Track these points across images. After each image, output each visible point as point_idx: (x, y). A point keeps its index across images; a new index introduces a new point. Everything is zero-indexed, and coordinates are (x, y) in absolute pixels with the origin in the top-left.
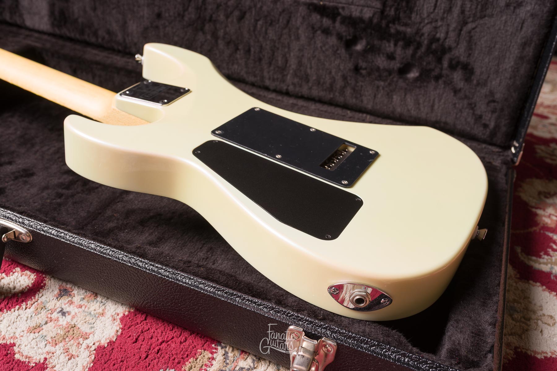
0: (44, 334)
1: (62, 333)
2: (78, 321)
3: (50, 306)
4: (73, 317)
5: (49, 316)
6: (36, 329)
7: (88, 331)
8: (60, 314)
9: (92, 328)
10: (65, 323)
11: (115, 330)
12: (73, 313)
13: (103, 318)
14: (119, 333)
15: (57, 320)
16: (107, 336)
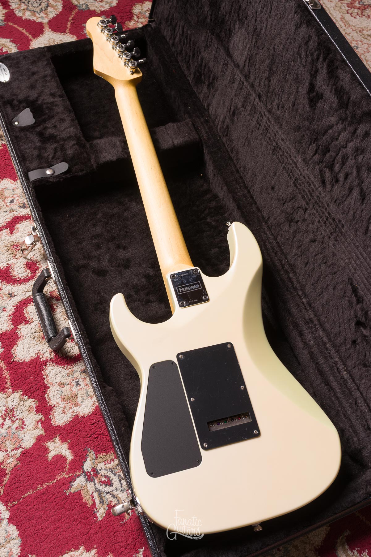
0: (63, 391)
1: (70, 395)
2: (80, 394)
3: (76, 375)
4: (79, 390)
5: (72, 381)
6: (62, 385)
7: (80, 403)
8: (76, 383)
9: (82, 402)
10: (74, 390)
11: (89, 412)
12: (81, 387)
13: (90, 400)
14: (90, 414)
15: (73, 386)
16: (84, 412)
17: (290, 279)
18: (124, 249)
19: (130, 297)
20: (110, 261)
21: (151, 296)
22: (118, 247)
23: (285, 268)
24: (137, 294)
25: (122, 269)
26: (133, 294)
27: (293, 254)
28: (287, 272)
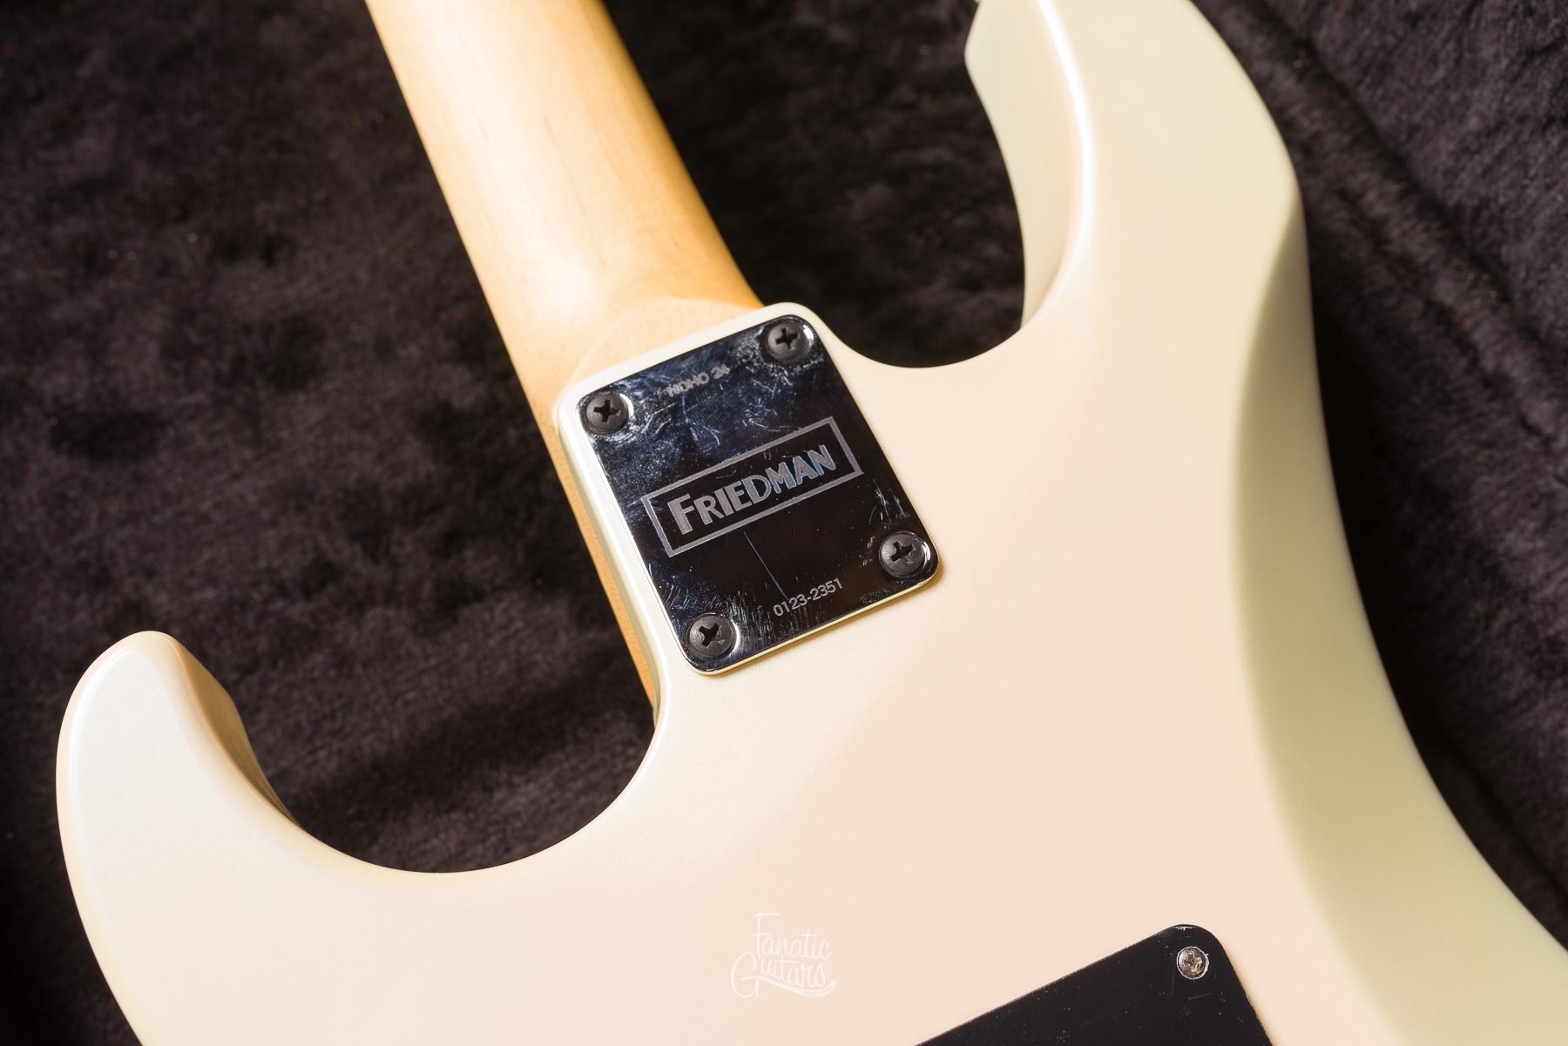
17: (1442, 316)
18: (269, 255)
19: (323, 584)
20: (176, 352)
21: (469, 554)
22: (229, 250)
23: (1394, 248)
24: (373, 556)
25: (262, 394)
26: (345, 552)
27: (1474, 123)
28: (1410, 272)
